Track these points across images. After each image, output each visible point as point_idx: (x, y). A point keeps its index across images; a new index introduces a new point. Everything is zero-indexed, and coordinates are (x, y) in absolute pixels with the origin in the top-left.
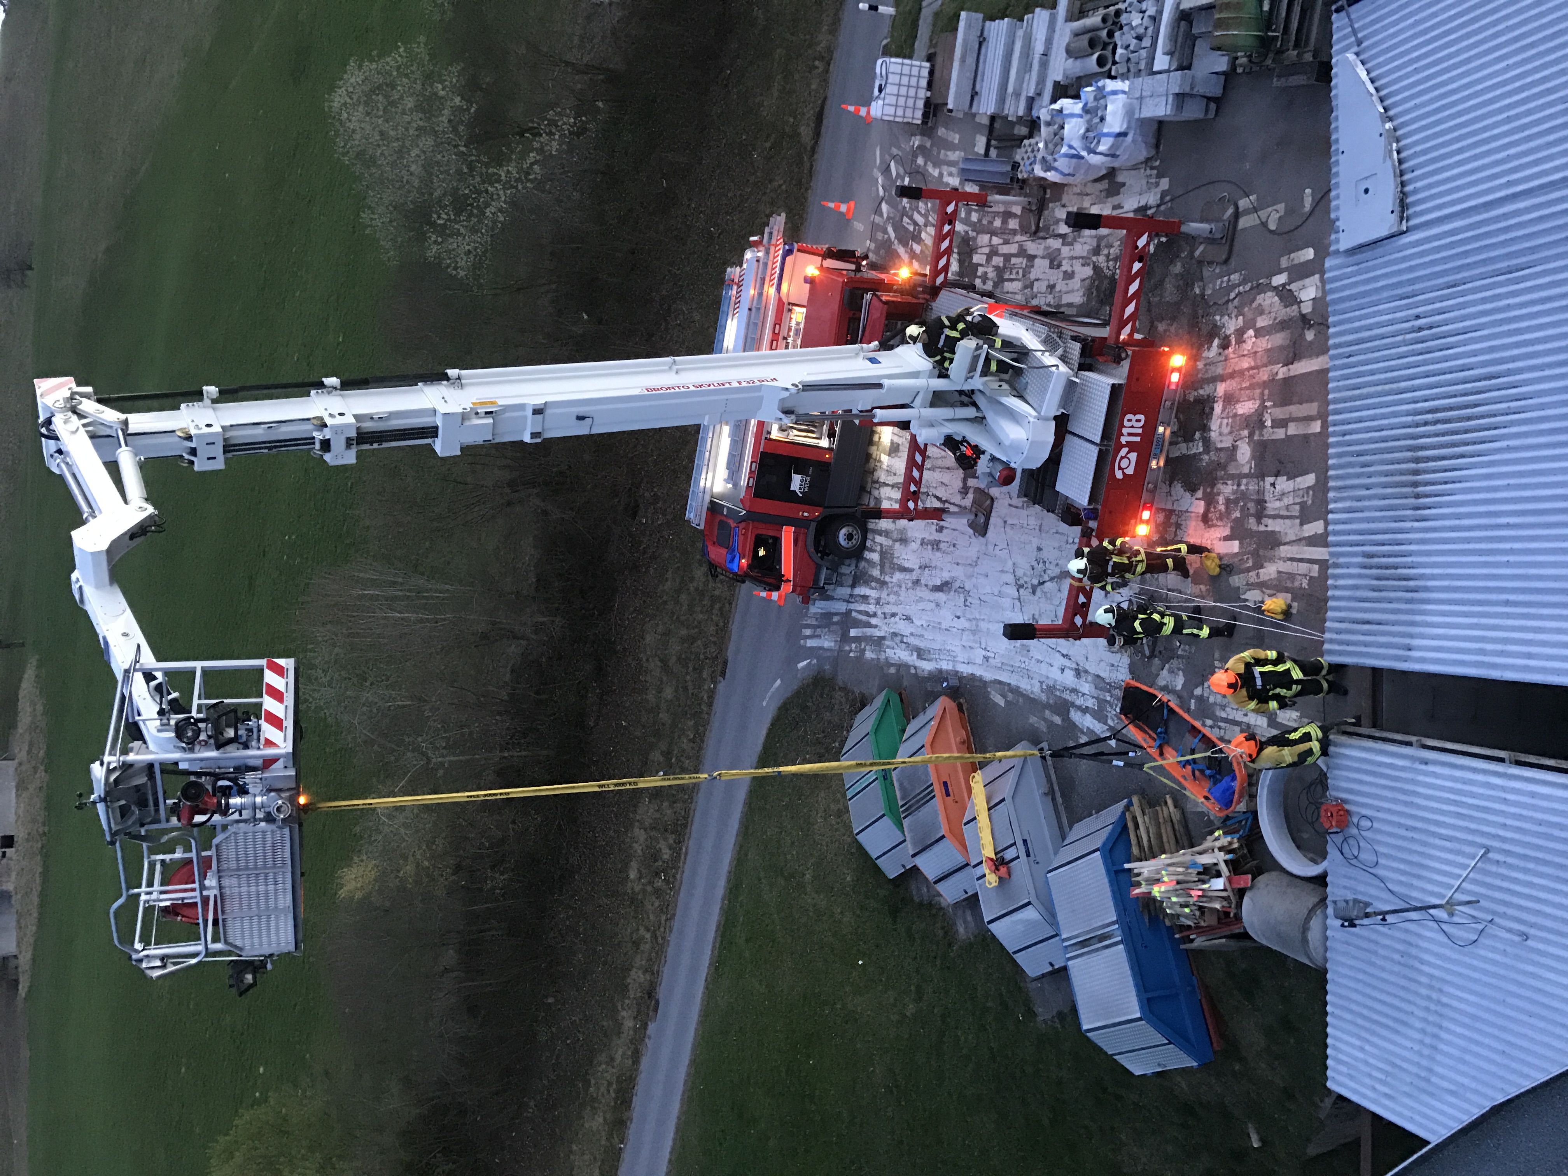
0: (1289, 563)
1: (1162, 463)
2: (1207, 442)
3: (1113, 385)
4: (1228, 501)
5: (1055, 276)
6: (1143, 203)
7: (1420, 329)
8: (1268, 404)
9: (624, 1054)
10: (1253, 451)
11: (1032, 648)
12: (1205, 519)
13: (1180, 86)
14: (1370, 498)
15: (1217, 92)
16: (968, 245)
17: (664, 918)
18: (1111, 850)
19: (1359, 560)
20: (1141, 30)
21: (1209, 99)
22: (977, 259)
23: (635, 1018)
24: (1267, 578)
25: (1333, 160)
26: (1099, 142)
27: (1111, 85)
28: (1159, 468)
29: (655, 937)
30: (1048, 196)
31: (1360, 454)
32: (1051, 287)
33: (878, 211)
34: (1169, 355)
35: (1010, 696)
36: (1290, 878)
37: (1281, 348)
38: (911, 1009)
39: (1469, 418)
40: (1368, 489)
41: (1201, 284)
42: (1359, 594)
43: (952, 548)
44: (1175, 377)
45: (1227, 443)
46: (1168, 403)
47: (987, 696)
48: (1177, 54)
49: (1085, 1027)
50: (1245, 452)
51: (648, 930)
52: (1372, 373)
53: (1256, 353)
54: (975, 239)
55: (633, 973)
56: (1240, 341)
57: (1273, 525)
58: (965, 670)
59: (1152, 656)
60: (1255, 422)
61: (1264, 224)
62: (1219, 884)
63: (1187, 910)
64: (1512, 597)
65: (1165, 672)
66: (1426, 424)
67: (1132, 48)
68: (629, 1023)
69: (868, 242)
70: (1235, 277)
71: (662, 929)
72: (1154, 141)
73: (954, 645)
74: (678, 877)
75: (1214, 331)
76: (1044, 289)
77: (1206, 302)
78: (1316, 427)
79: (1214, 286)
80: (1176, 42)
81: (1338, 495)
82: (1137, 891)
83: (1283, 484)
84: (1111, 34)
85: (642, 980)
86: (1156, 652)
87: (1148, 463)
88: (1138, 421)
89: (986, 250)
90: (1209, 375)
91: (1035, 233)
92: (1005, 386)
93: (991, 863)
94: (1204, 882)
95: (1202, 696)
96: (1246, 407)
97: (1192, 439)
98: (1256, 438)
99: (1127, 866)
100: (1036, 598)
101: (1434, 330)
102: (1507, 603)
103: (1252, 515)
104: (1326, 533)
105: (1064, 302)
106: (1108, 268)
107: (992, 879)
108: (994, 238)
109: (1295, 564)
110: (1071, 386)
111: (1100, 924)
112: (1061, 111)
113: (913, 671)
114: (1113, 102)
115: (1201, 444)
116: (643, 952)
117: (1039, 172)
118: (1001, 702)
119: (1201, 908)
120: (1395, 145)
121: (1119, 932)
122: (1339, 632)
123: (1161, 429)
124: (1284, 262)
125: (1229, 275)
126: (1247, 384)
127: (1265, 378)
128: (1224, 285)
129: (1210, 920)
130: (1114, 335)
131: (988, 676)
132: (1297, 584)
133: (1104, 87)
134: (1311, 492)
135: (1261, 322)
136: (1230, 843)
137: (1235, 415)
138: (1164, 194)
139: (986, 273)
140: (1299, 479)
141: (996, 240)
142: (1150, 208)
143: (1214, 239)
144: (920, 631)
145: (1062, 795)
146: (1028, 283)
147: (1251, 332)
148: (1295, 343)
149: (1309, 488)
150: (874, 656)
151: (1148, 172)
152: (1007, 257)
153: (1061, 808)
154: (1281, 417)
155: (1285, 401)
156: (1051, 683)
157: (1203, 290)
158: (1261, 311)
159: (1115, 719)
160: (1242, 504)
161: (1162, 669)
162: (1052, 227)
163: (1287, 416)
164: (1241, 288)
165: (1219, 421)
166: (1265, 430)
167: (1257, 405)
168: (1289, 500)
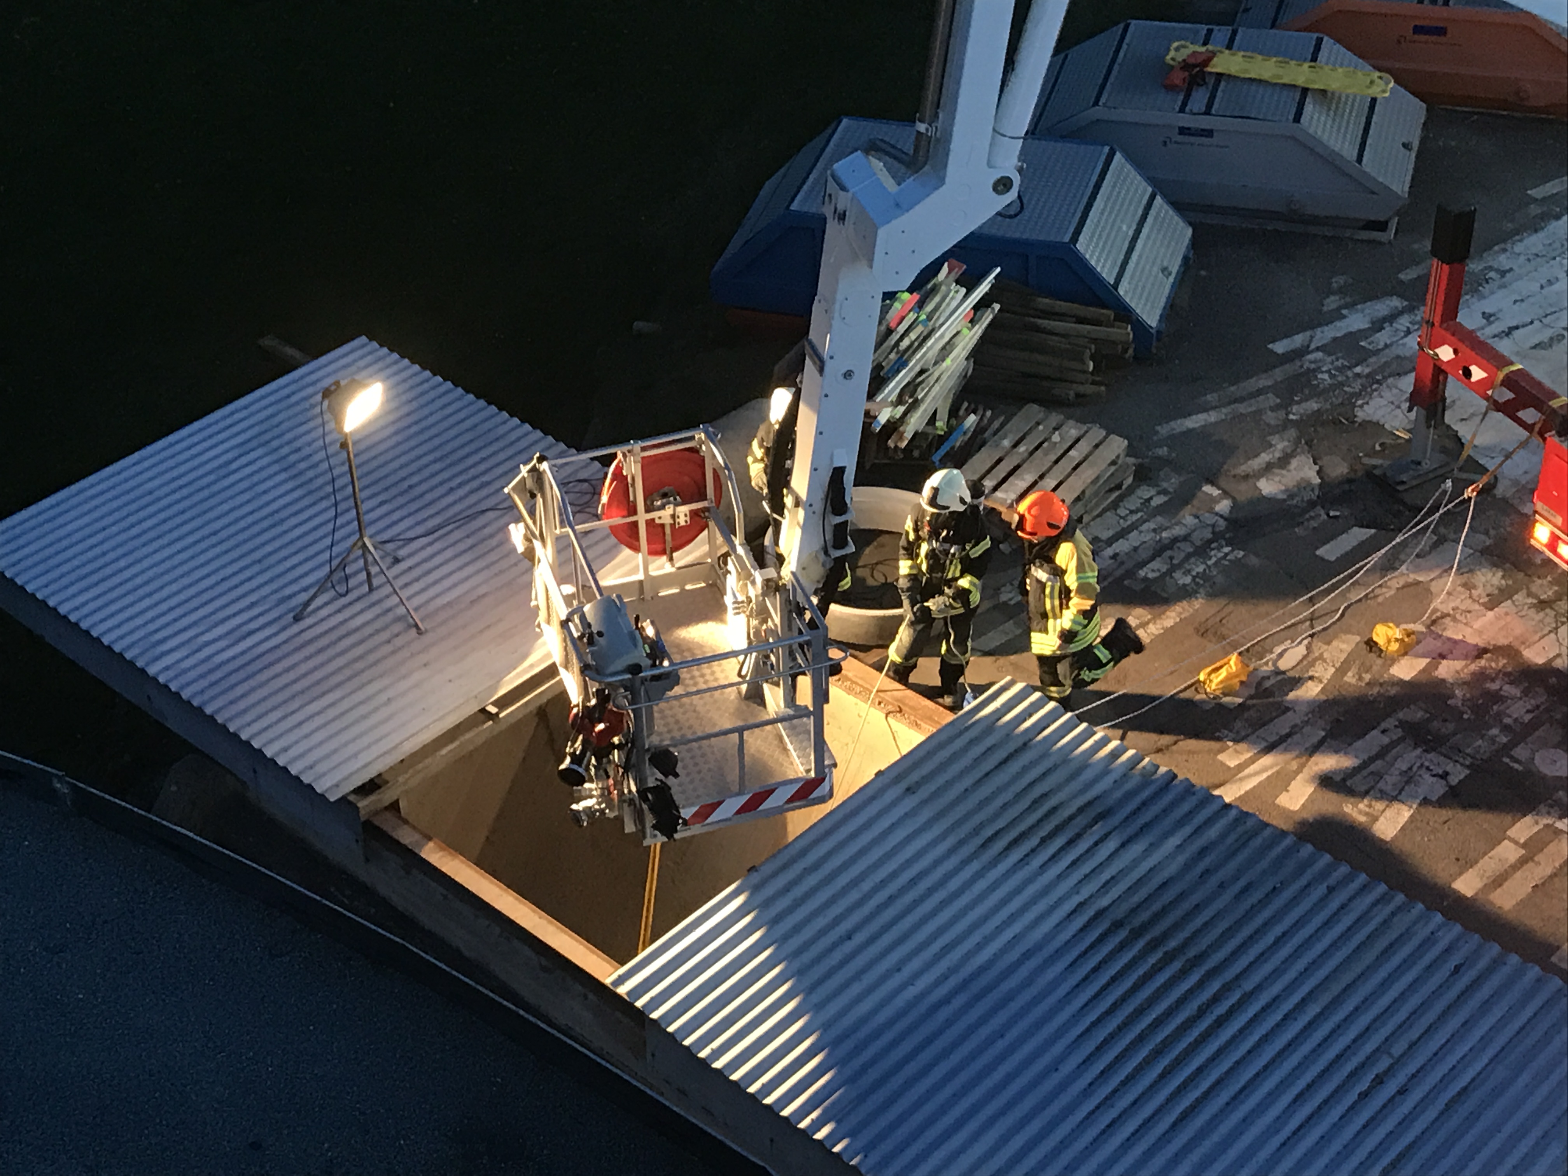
4: (1497, 699)
7: (1379, 1082)
12: (1506, 651)
14: (1187, 867)
24: (1298, 688)
31: (1274, 892)
39: (1159, 1051)
50: (1555, 764)
59: (1359, 467)
65: (1310, 473)
78: (1467, 884)
83: (1433, 790)
86: (1359, 476)
93: (1200, 59)
98: (1560, 795)
103: (1428, 721)
107: (1183, 53)
134: (1363, 818)
140: (1406, 814)
154: (1551, 848)
159: (1313, 366)
160: (1465, 716)
161: (1318, 473)
163: (1539, 857)
166: (1556, 812)
168: (1387, 785)
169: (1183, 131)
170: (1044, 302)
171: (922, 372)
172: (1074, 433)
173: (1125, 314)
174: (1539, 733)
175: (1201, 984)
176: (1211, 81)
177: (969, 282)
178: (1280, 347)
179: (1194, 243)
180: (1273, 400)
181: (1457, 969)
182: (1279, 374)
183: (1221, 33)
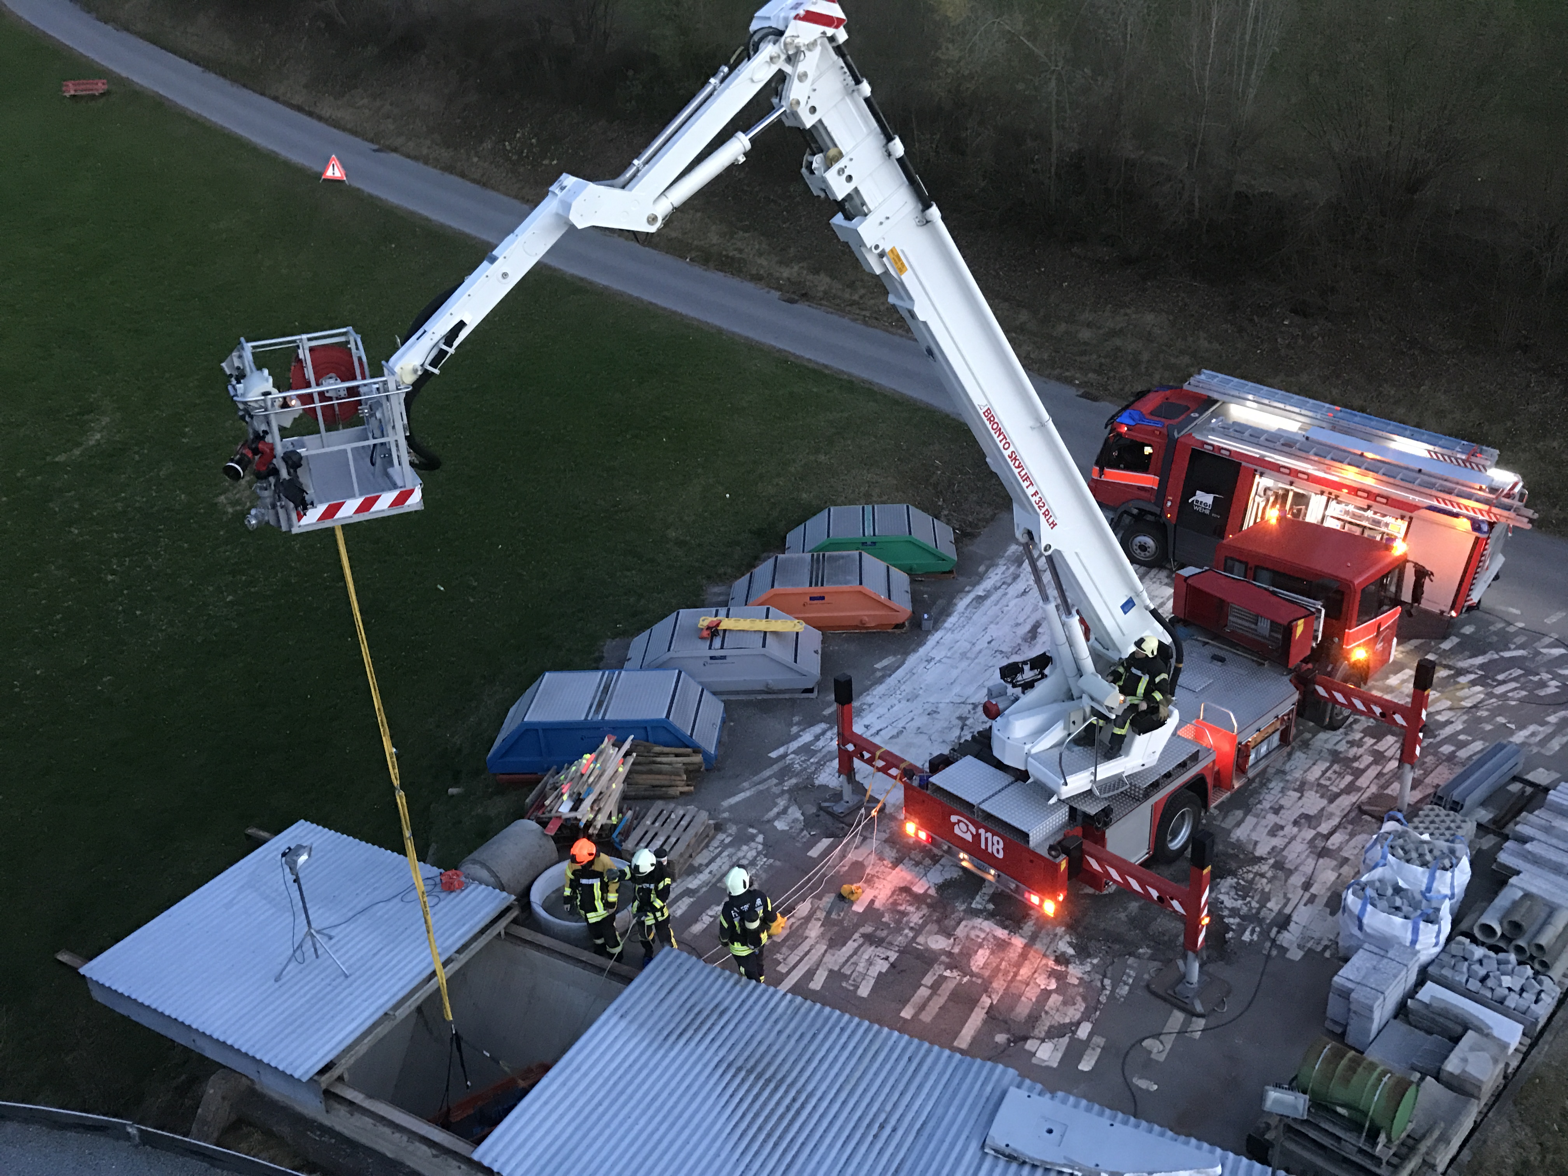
0: (807, 949)
1: (965, 863)
2: (976, 913)
3: (1033, 838)
4: (904, 914)
5: (1288, 817)
6: (1292, 926)
7: (881, 1128)
8: (965, 980)
9: (761, 266)
10: (933, 952)
13: (1357, 1001)
15: (1348, 1037)
17: (868, 314)
18: (659, 728)
20: (1490, 983)
21: (1344, 1028)
22: (1389, 740)
23: (789, 279)
24: (810, 926)
26: (1360, 897)
27: (1436, 932)
28: (961, 860)
29: (853, 303)
31: (814, 1037)
32: (1277, 810)
33: (1558, 643)
34: (1055, 899)
35: (879, 674)
37: (1012, 1009)
38: (672, 534)
40: (779, 1031)
41: (1146, 956)
42: (698, 994)
44: (1035, 899)
45: (960, 931)
46: (1012, 885)
47: (896, 654)
48: (1425, 1012)
49: (547, 674)
50: (938, 943)
51: (861, 297)
52: (877, 1074)
53: (1028, 985)
55: (828, 280)
56: (1052, 974)
57: (851, 945)
58: (934, 638)
59: (821, 808)
60: (958, 962)
61: (1157, 1036)
62: (565, 808)
63: (563, 778)
64: (600, 1110)
65: (798, 815)
67: (1476, 967)
68: (786, 272)
69: (1521, 625)
70: (1124, 990)
71: (858, 311)
73: (968, 632)
74: (900, 331)
75: (1083, 952)
76: (1282, 802)
77: (1122, 955)
78: (907, 1013)
79: (1133, 968)
80: (1439, 1015)
82: (606, 742)
83: (883, 966)
84: (1519, 950)
85: (819, 289)
86: (821, 813)
87: (964, 850)
88: (998, 851)
89: (1390, 753)
91: (1359, 807)
92: (1075, 728)
94: (570, 796)
95: (754, 840)
96: (980, 959)
97: (989, 901)
98: (943, 958)
99: (631, 738)
101: (870, 1139)
102: (599, 1104)
103: (875, 931)
105: (1249, 818)
106: (1248, 872)
107: (705, 622)
109: (802, 954)
111: (612, 705)
112: (1451, 868)
113: (967, 589)
115: (979, 907)
116: (844, 290)
117: (1388, 826)
118: (878, 666)
121: (595, 719)
123: (992, 872)
124: (1099, 1040)
125: (1131, 986)
126: (1003, 967)
127: (995, 985)
128: (1125, 978)
131: (912, 660)
132: (784, 950)
133: (1439, 925)
134: (851, 988)
135: (1055, 1000)
136: (595, 827)
137: (981, 946)
138: (1283, 950)
139: (1360, 746)
140: (872, 982)
142: (1278, 932)
143: (1181, 981)
144: (1004, 601)
145: (764, 700)
146: (1307, 787)
147: (1053, 986)
148: (1006, 1022)
149: (858, 988)
150: (1008, 553)
151: (1325, 942)
152: (1358, 773)
153: (752, 697)
154: (944, 986)
155: (956, 994)
157: (1139, 956)
158: (1068, 1002)
159: (791, 761)
160: (892, 926)
161: (802, 814)
162: (1350, 827)
163: (939, 992)
164: (1108, 992)
165: (988, 930)
166: (942, 967)
167: (974, 969)
168: (861, 968)
169: (712, 658)
170: (657, 749)
171: (601, 793)
172: (681, 812)
173: (697, 750)
174: (927, 928)
175: (786, 1092)
176: (721, 634)
177: (618, 745)
178: (774, 755)
179: (726, 710)
180: (775, 781)
181: (910, 1059)
182: (776, 768)
183: (723, 611)
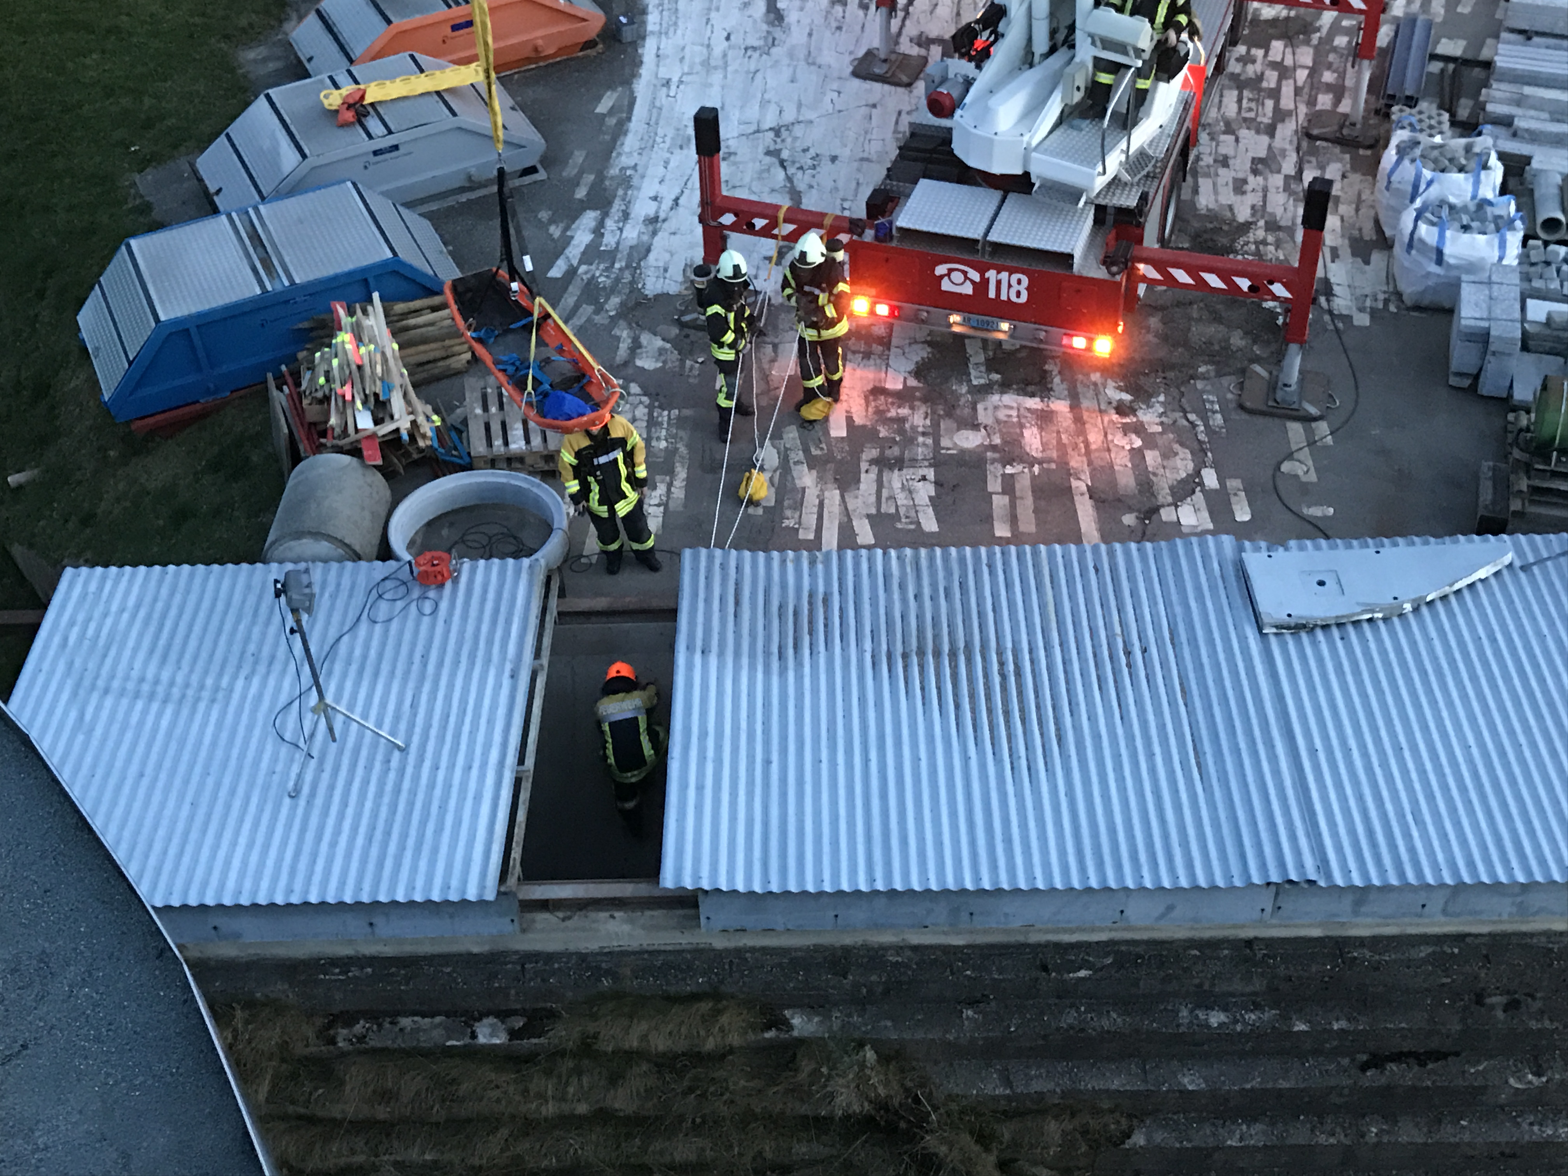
0: (817, 502)
1: (957, 329)
2: (986, 390)
3: (1071, 256)
4: (901, 420)
5: (1241, 166)
6: (1337, 290)
7: (1128, 653)
10: (972, 452)
11: (685, 151)
12: (877, 391)
13: (1499, 338)
14: (904, 600)
15: (1486, 388)
16: (1298, 33)
18: (395, 273)
19: (821, 589)
21: (1476, 377)
22: (1277, 46)
24: (795, 474)
25: (1370, 541)
26: (1433, 224)
27: (1514, 239)
28: (950, 325)
30: (1361, 152)
31: (963, 585)
34: (1113, 331)
35: (612, 121)
36: (384, 514)
37: (1113, 483)
39: (1007, 713)
40: (916, 597)
41: (1212, 374)
42: (776, 590)
43: (834, 24)
44: (1079, 342)
45: (983, 415)
46: (1042, 335)
47: (611, 87)
48: (1548, 332)
49: (133, 243)
50: (969, 440)
52: (1072, 597)
53: (1109, 450)
54: (1307, 42)
56: (1126, 430)
57: (868, 481)
58: (648, 50)
59: (682, 325)
60: (1011, 452)
61: (1290, 456)
62: (365, 421)
63: (322, 380)
64: (775, 767)
65: (659, 343)
66: (1002, 664)
70: (1218, 420)
72: (1425, 302)
75: (1142, 394)
76: (1223, 150)
77: (1185, 382)
78: (1002, 531)
79: (1209, 393)
81: (907, 560)
82: (341, 312)
83: (925, 491)
87: (958, 310)
88: (1018, 294)
89: (1289, 62)
90: (1080, 388)
91: (1309, 136)
92: (1078, 97)
93: (357, 97)
94: (365, 403)
96: (1032, 440)
97: (989, 370)
98: (990, 454)
99: (376, 296)
100: (761, 156)
101: (1125, 670)
102: (767, 762)
103: (882, 453)
104: (856, 547)
105: (1201, 181)
106: (1247, 243)
107: (333, 99)
108: (1306, 72)
109: (815, 510)
110: (1072, 194)
111: (287, 259)
112: (1485, 167)
114: (1489, 243)
115: (982, 381)
117: (1399, 136)
118: (602, 108)
119: (326, 399)
120: (1380, 615)
121: (279, 287)
122: (724, 567)
123: (1005, 326)
124: (1234, 484)
125: (1222, 412)
126: (1065, 440)
127: (1073, 464)
128: (1208, 406)
129: (312, 412)
130: (1145, 255)
131: (642, 87)
132: (788, 513)
133: (1514, 229)
134: (912, 527)
135: (1152, 457)
136: (424, 436)
137: (1022, 426)
138: (1347, 319)
139: (1254, 62)
140: (930, 510)
141: (1302, 75)
142: (1328, 301)
143: (1274, 390)
145: (469, 202)
146: (1234, 126)
147: (1138, 443)
148: (1119, 500)
149: (918, 523)
151: (1381, 297)
152: (1275, 93)
154: (1018, 486)
155: (1039, 490)
156: (635, 181)
157: (1203, 377)
158: (1168, 454)
159: (589, 276)
160: (898, 439)
161: (663, 339)
162: (1313, 159)
163: (1018, 494)
164: (1202, 428)
165: (1015, 405)
166: (999, 466)
167: (1035, 455)
168: (902, 499)
174: (943, 427)
175: (985, 660)
176: (372, 111)
178: (556, 274)
180: (590, 307)
182: (574, 290)
